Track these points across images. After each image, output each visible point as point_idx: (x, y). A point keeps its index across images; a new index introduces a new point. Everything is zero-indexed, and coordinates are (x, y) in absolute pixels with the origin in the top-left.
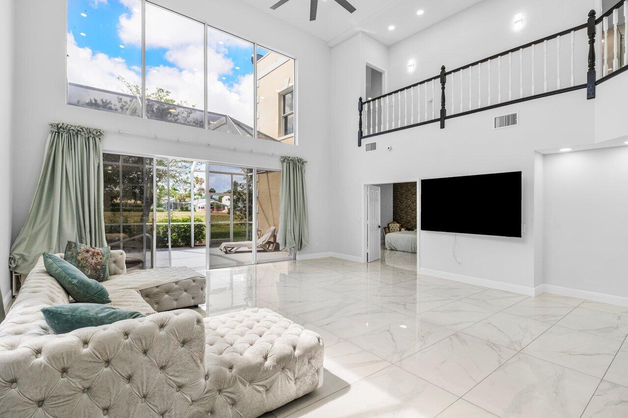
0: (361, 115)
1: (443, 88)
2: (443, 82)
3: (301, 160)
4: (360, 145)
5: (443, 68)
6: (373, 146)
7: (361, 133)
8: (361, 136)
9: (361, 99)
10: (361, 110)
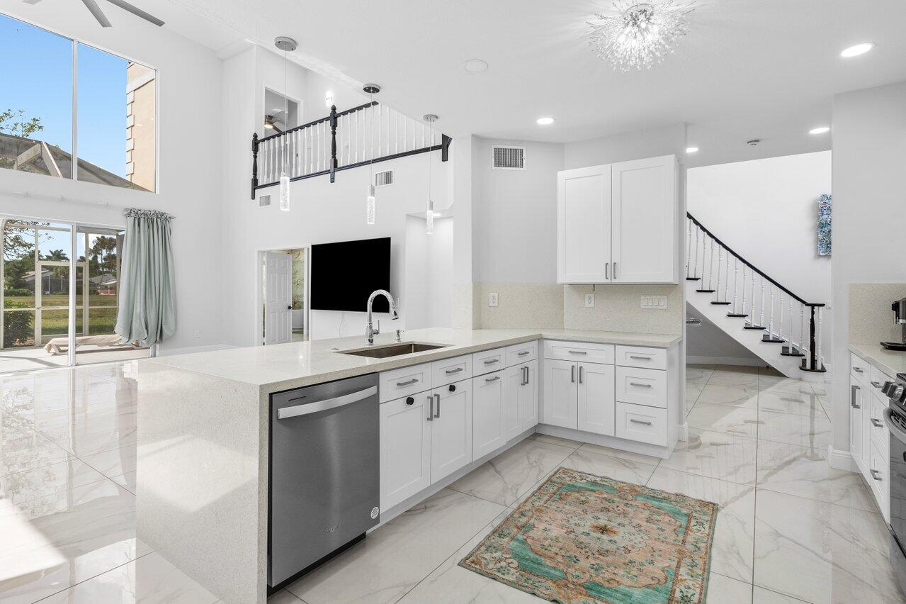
0: (255, 157)
1: (334, 133)
2: (334, 126)
3: (162, 214)
4: (253, 197)
5: (334, 109)
6: (267, 200)
7: (255, 181)
8: (255, 184)
9: (255, 136)
10: (256, 149)
